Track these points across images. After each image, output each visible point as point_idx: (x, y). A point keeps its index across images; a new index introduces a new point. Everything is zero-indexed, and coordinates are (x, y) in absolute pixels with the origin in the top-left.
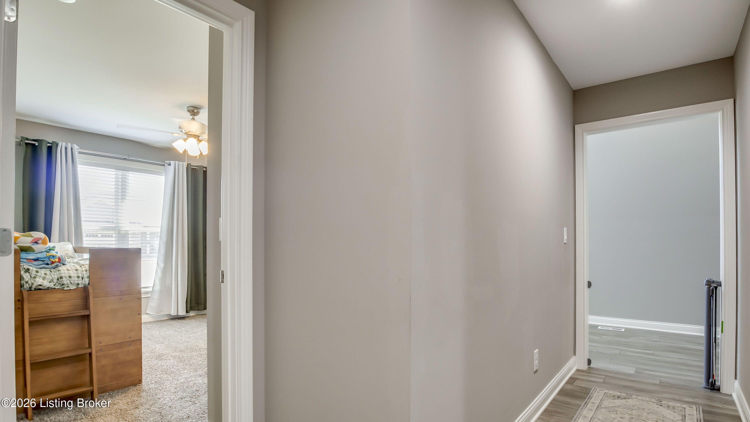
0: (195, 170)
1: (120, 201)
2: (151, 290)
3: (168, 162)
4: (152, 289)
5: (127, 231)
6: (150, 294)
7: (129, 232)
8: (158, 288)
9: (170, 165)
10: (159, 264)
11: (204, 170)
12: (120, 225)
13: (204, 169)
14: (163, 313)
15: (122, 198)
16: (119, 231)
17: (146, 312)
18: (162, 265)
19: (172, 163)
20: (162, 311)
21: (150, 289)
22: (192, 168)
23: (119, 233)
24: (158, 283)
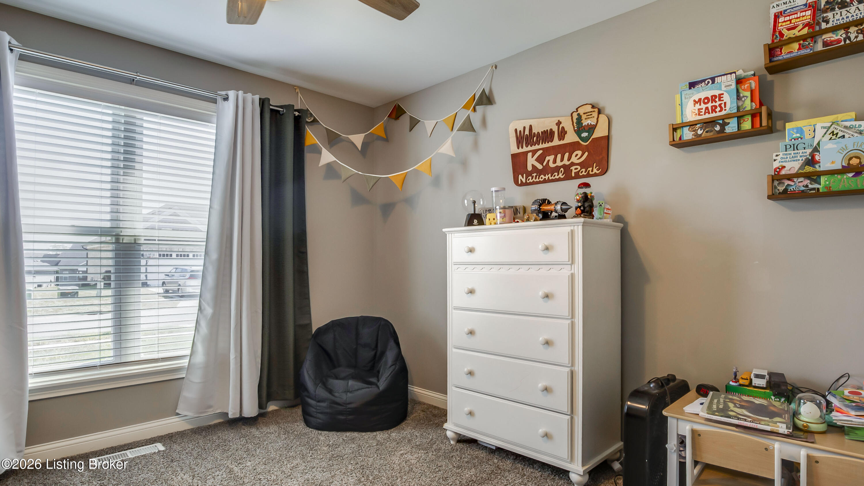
0: (278, 115)
1: (121, 172)
2: (187, 364)
3: (224, 93)
4: (188, 360)
5: (136, 238)
6: (185, 372)
7: (139, 239)
8: (200, 358)
9: (226, 99)
10: (203, 308)
11: (295, 115)
12: (121, 224)
13: (295, 113)
14: (211, 412)
15: (125, 167)
16: (117, 236)
17: (177, 411)
18: (209, 311)
19: (232, 94)
20: (210, 407)
21: (185, 362)
22: (271, 110)
23: (117, 242)
24: (200, 348)
